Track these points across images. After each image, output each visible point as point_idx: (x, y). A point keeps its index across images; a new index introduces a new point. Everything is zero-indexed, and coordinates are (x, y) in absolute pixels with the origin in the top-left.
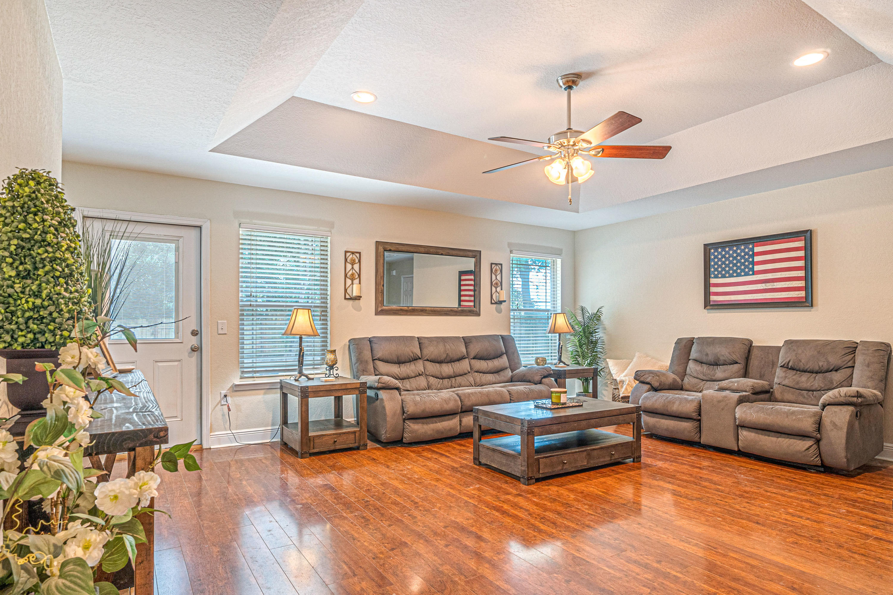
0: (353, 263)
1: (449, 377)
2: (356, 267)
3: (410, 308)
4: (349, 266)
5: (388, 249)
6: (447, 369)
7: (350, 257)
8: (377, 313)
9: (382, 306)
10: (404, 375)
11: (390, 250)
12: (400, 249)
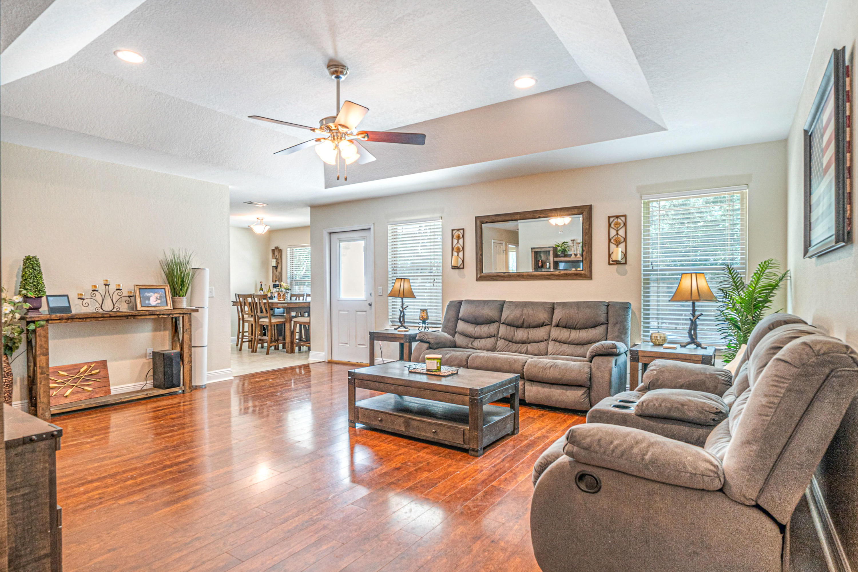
0: (458, 238)
1: (523, 343)
2: (461, 241)
3: (506, 274)
4: (455, 241)
5: (485, 221)
6: (520, 334)
7: (456, 234)
8: (478, 279)
9: (480, 273)
10: (477, 335)
11: (487, 222)
12: (496, 220)
